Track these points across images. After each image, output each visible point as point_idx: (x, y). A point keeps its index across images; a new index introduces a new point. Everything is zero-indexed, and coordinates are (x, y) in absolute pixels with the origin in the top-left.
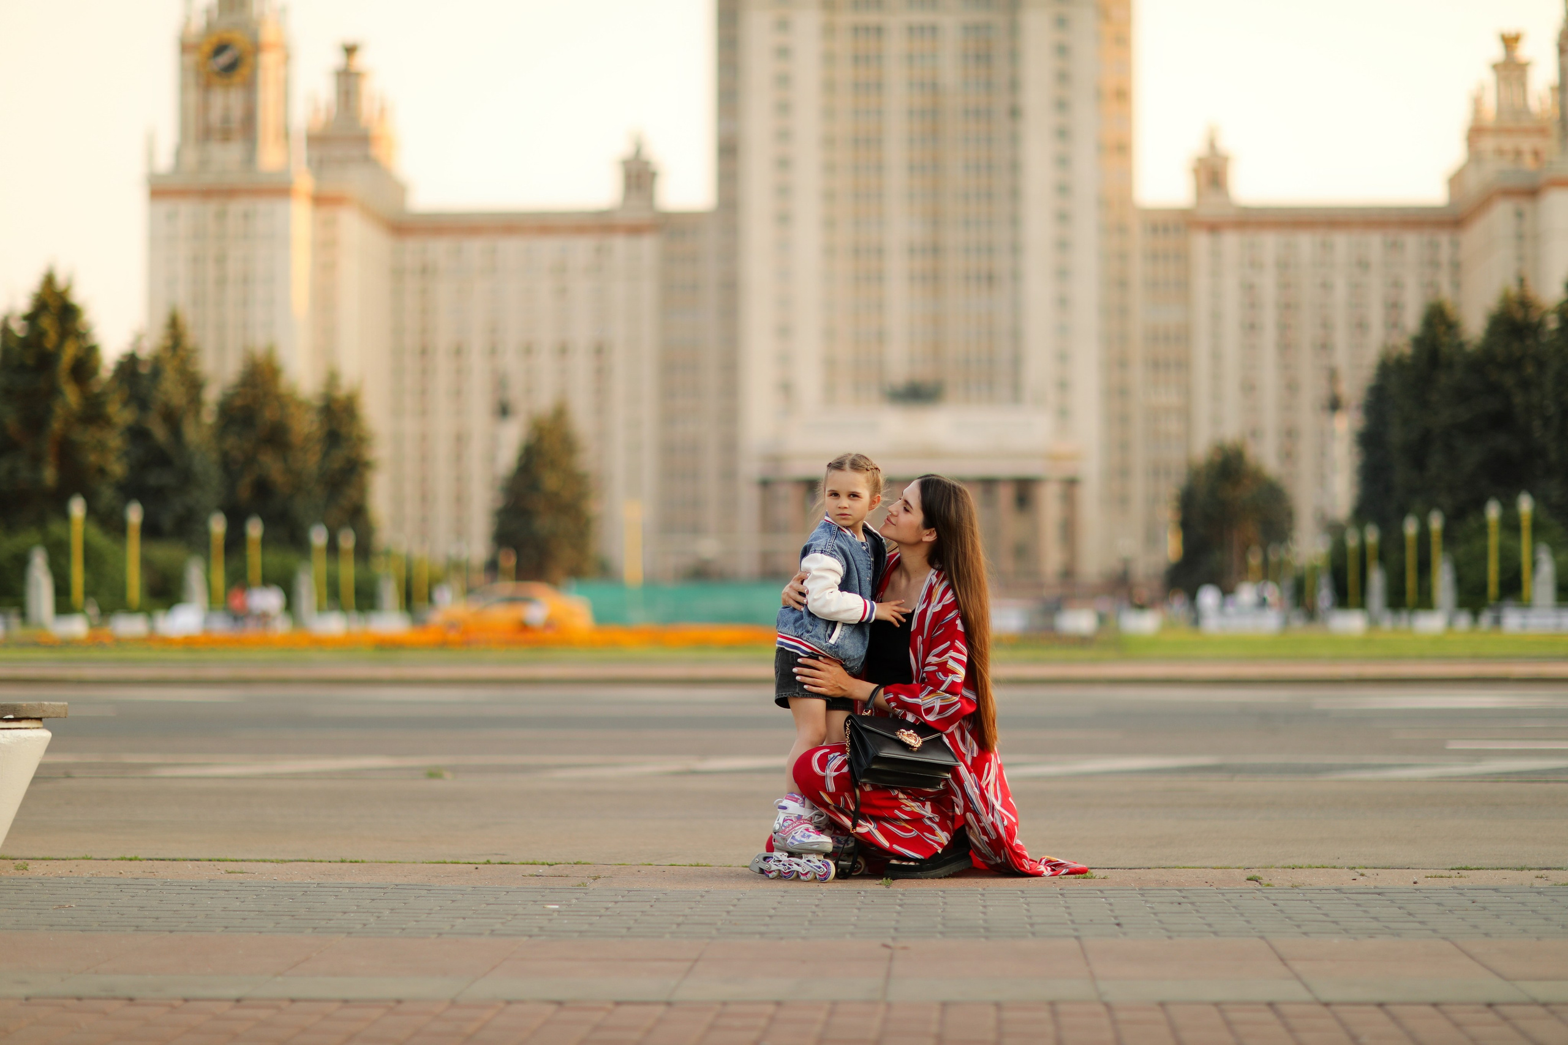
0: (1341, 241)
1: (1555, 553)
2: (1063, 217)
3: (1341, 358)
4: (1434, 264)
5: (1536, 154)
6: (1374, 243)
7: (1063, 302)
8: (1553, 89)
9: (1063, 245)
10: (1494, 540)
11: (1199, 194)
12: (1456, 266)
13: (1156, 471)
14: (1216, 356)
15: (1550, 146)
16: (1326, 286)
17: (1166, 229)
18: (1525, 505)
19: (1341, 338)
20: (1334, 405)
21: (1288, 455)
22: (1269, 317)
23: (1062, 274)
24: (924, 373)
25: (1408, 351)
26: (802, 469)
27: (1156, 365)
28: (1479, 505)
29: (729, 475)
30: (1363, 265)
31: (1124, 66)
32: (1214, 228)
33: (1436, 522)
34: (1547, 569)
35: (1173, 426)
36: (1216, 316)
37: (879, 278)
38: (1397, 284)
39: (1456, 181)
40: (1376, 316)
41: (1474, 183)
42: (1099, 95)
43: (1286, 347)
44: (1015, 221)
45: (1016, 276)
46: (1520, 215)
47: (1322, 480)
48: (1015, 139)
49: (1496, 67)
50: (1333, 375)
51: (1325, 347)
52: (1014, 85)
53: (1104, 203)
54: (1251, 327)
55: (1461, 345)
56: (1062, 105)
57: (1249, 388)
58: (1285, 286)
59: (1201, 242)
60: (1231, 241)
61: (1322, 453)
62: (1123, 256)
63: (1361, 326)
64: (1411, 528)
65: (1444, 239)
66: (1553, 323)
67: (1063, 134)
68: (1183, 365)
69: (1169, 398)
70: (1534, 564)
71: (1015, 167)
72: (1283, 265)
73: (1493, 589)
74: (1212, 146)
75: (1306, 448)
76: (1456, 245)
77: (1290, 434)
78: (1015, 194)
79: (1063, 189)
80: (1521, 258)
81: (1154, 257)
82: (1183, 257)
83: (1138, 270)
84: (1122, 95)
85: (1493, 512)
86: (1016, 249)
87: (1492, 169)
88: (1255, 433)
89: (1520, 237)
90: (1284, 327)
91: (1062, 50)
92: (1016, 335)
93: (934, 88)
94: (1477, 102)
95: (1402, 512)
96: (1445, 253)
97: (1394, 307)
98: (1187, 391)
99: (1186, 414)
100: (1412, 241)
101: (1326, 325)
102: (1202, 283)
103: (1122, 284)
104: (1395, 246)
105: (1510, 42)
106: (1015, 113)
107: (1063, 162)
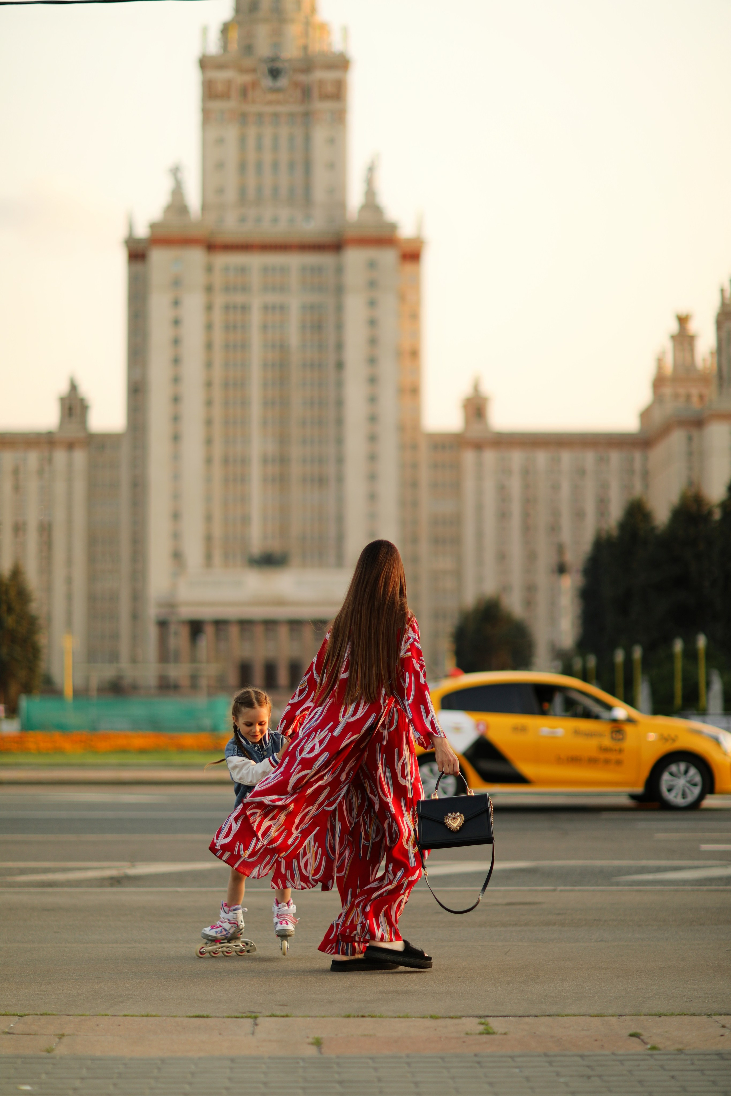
0: (566, 457)
1: (722, 676)
2: (373, 438)
3: (566, 536)
4: (631, 471)
5: (701, 397)
6: (589, 458)
7: (372, 497)
8: (712, 354)
9: (372, 458)
10: (679, 665)
11: (467, 421)
12: (646, 475)
13: (437, 615)
14: (480, 535)
15: (711, 392)
16: (556, 487)
17: (444, 447)
18: (702, 642)
19: (566, 522)
20: (562, 569)
21: (529, 603)
22: (516, 509)
23: (372, 477)
24: (275, 546)
25: (615, 532)
26: (187, 612)
27: (437, 541)
28: (668, 641)
29: (135, 616)
30: (581, 472)
31: (416, 334)
32: (478, 446)
33: (637, 653)
34: (717, 687)
35: (449, 583)
36: (479, 508)
37: (244, 479)
38: (604, 486)
39: (645, 415)
40: (590, 508)
41: (658, 417)
42: (399, 354)
43: (527, 529)
44: (340, 441)
45: (340, 479)
46: (690, 439)
47: (553, 620)
48: (340, 384)
49: (673, 338)
50: (560, 549)
51: (554, 528)
52: (340, 346)
53: (401, 428)
54: (503, 515)
55: (653, 529)
56: (372, 361)
57: (502, 557)
58: (527, 486)
59: (469, 457)
60: (490, 456)
61: (553, 603)
62: (415, 466)
63: (579, 515)
64: (619, 656)
65: (638, 456)
66: (717, 515)
67: (373, 380)
68: (456, 541)
69: (446, 563)
70: (708, 684)
71: (340, 403)
72: (526, 472)
73: (678, 701)
74: (476, 388)
75: (542, 598)
76: (646, 459)
77: (530, 589)
78: (340, 422)
79: (373, 419)
80: (690, 468)
81: (435, 466)
82: (456, 466)
83: (425, 475)
84: (415, 354)
85: (678, 646)
86: (340, 460)
87: (670, 407)
88: (506, 588)
89: (690, 454)
90: (526, 516)
91: (372, 323)
92: (340, 519)
93: (283, 348)
94: (660, 361)
95: (613, 646)
96: (638, 464)
97: (602, 503)
98: (459, 559)
99: (458, 574)
100: (615, 457)
101: (556, 513)
102: (469, 485)
103: (414, 485)
104: (602, 461)
105: (683, 320)
106: (340, 366)
107: (373, 400)
